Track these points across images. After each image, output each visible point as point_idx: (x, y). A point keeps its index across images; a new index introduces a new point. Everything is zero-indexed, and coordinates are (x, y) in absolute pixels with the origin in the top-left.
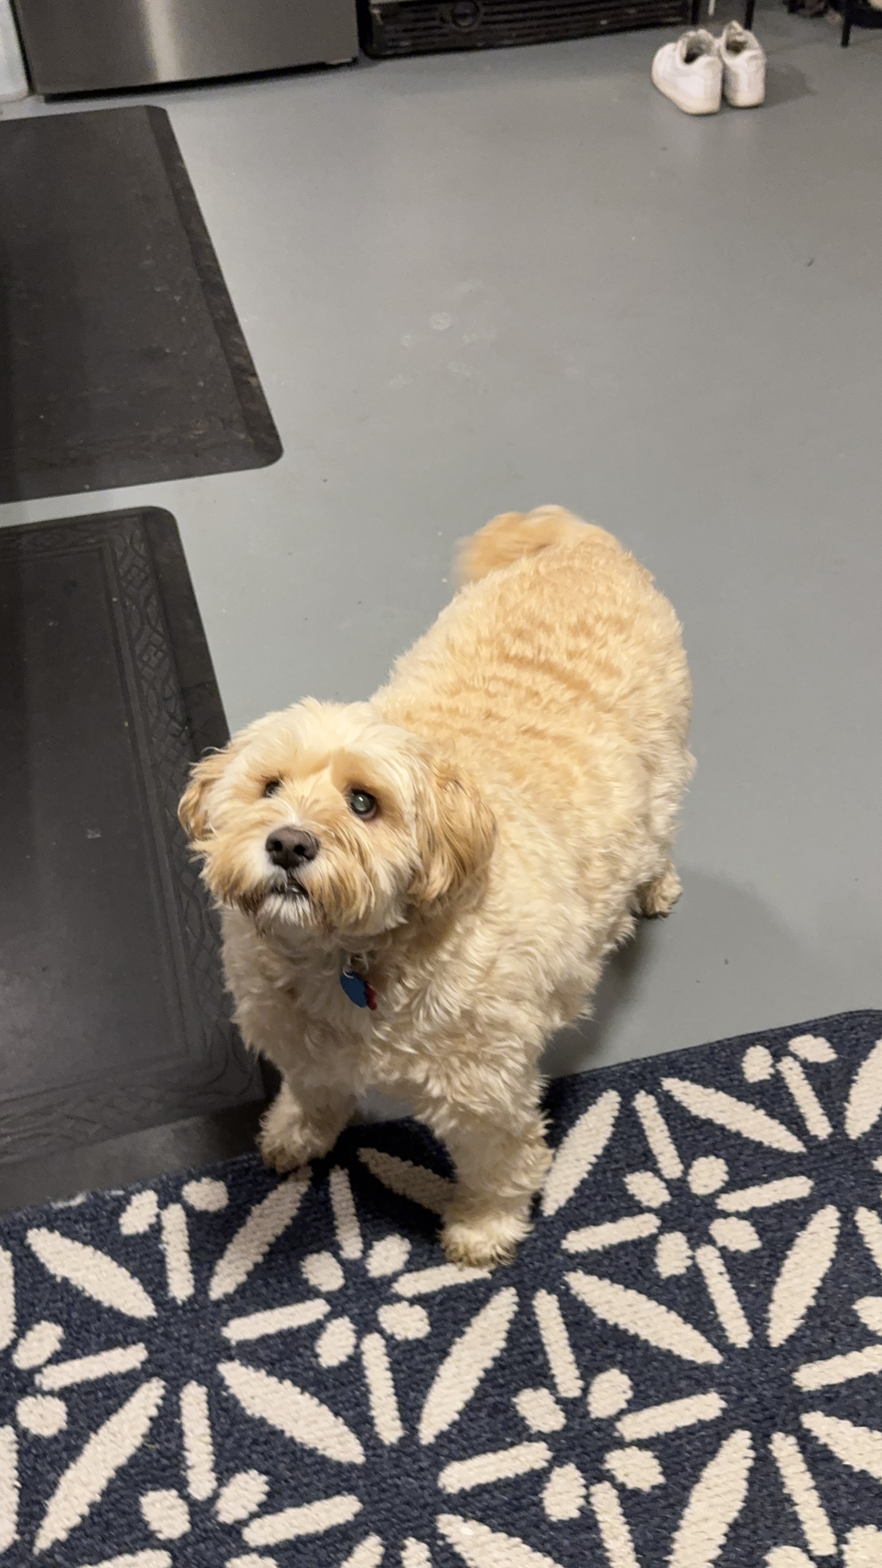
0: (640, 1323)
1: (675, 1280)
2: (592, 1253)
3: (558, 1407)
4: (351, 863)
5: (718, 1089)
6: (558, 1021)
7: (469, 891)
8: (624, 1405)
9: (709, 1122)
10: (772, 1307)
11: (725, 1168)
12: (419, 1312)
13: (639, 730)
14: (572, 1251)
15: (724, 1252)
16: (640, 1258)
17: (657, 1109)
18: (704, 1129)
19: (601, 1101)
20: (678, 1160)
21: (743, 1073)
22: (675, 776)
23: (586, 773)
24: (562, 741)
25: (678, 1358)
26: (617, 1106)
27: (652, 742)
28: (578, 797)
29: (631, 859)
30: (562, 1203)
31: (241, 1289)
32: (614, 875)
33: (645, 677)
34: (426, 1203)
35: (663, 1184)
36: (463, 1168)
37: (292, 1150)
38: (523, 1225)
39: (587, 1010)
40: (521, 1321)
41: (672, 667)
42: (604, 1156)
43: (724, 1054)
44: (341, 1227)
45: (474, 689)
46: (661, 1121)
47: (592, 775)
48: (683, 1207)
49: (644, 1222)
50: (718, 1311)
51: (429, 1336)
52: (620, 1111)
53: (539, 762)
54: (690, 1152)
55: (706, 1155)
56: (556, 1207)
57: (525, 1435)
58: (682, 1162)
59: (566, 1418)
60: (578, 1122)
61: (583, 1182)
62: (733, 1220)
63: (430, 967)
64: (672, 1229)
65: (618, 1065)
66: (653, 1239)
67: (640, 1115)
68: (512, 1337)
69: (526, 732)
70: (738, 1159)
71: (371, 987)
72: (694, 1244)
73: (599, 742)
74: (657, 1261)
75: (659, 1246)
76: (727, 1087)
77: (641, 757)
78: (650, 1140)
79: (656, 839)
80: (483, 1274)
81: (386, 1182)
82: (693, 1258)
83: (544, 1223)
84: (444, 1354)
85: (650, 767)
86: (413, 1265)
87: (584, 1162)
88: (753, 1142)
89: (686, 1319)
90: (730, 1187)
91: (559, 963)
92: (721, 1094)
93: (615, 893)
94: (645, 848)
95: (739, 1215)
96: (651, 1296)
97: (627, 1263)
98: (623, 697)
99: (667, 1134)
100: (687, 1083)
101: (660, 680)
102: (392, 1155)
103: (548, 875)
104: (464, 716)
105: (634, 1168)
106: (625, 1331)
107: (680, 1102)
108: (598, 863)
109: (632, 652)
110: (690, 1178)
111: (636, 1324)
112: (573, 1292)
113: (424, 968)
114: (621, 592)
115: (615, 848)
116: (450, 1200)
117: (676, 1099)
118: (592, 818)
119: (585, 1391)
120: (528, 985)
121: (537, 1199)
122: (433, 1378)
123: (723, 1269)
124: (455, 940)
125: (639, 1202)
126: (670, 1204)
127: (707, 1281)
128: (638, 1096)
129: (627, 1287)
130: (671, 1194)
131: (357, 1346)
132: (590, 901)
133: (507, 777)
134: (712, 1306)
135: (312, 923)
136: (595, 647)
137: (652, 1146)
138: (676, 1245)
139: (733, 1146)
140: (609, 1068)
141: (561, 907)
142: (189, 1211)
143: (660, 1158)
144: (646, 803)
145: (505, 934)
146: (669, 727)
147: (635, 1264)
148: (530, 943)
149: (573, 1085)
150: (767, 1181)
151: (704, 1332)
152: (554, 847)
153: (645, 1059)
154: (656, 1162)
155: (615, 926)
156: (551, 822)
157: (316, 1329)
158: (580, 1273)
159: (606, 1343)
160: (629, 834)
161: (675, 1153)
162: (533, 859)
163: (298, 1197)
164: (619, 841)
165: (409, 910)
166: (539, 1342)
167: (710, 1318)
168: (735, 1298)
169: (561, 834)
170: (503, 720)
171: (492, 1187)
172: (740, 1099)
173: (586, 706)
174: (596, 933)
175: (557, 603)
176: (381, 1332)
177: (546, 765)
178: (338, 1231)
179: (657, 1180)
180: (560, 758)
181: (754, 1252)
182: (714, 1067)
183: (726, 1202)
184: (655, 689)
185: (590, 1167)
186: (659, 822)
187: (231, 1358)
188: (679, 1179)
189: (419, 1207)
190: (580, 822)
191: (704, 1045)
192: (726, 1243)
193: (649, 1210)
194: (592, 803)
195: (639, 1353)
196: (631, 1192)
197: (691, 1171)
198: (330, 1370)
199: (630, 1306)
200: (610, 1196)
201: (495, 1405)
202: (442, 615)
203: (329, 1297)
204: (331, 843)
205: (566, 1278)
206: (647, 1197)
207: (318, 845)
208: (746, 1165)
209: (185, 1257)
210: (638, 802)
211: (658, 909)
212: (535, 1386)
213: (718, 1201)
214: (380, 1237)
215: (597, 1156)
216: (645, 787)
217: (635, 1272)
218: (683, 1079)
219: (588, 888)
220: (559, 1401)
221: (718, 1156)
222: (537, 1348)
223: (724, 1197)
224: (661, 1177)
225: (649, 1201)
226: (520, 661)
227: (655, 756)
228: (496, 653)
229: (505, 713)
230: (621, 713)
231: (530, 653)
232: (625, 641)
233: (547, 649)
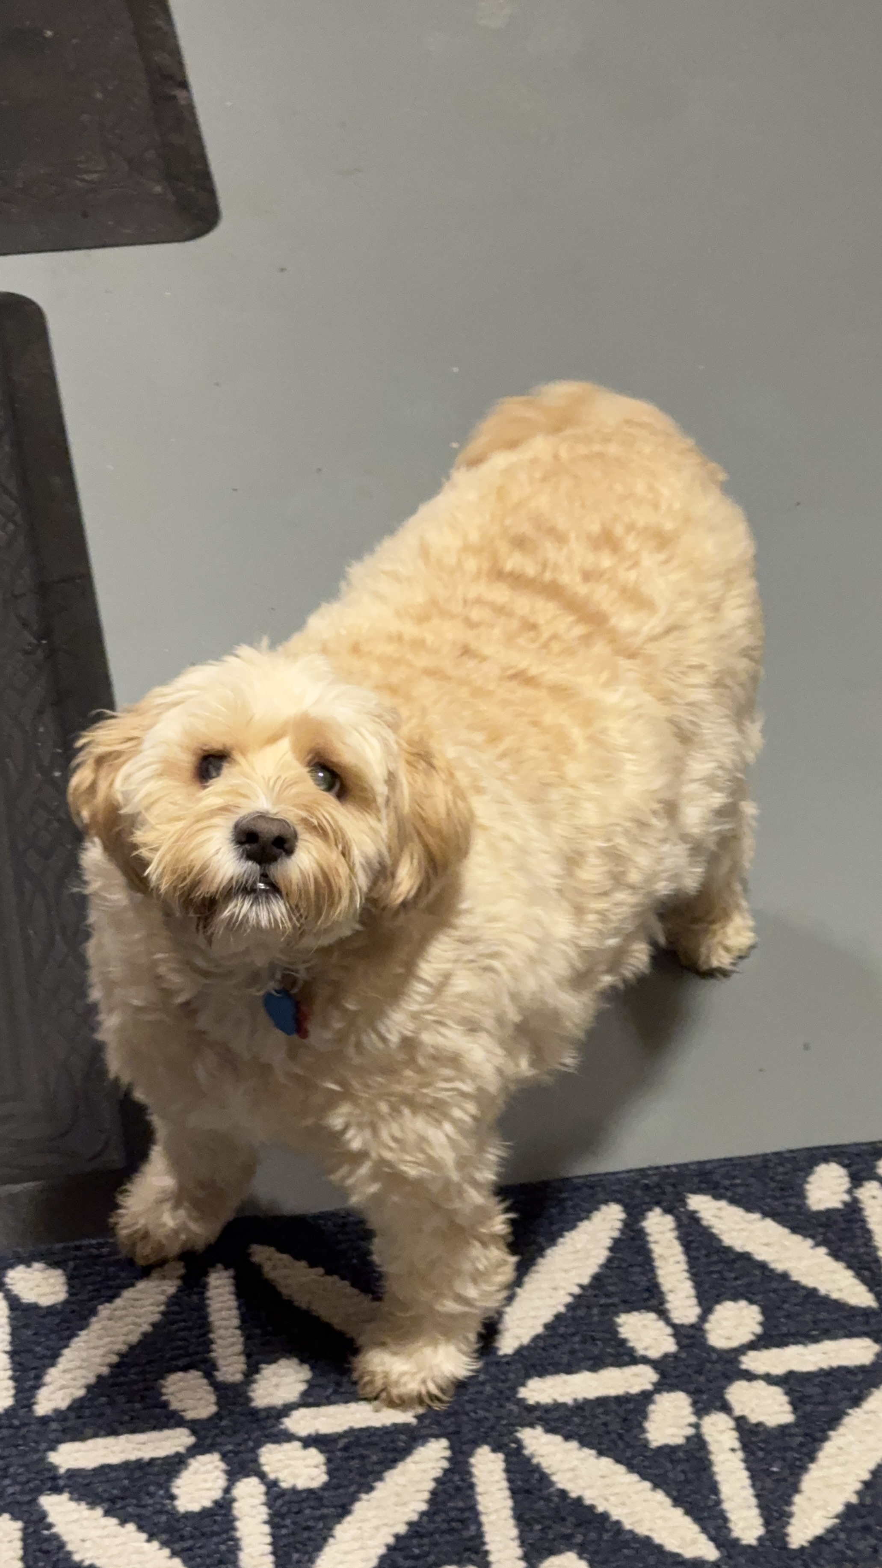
0: (613, 1499)
1: (667, 1451)
2: (558, 1406)
4: (335, 856)
5: (765, 1214)
9: (746, 1254)
10: (797, 1499)
11: (760, 1318)
12: (315, 1456)
13: (674, 685)
14: (531, 1402)
15: (741, 1424)
16: (625, 1420)
17: (675, 1235)
18: (738, 1265)
19: (596, 1217)
20: (694, 1301)
21: (805, 1197)
23: (591, 739)
24: (561, 692)
25: (659, 1548)
26: (619, 1225)
27: (689, 704)
28: (574, 769)
29: (643, 859)
30: (526, 1340)
31: (78, 1406)
34: (336, 1322)
35: (669, 1330)
37: (160, 1235)
38: (465, 1359)
40: (451, 1481)
42: (591, 1286)
43: (783, 1166)
44: (218, 1341)
45: (449, 615)
46: (678, 1249)
47: (597, 741)
48: (692, 1362)
49: (636, 1375)
50: (723, 1497)
51: (326, 1487)
52: (622, 1231)
53: (526, 719)
54: (714, 1293)
55: (735, 1298)
56: (517, 1344)
58: (700, 1304)
60: (560, 1237)
61: (558, 1317)
62: (761, 1385)
64: (672, 1388)
65: (628, 1171)
66: (646, 1398)
67: (650, 1239)
68: (435, 1498)
69: (513, 677)
70: (779, 1308)
72: (701, 1409)
73: (612, 698)
74: (647, 1424)
75: (652, 1407)
76: (779, 1213)
77: (672, 722)
78: (660, 1272)
79: (684, 837)
80: (405, 1417)
81: (284, 1289)
82: (697, 1426)
83: (498, 1363)
84: (344, 1511)
85: (684, 737)
86: (312, 1397)
87: (562, 1292)
88: (806, 1288)
89: (677, 1502)
90: (762, 1342)
91: (530, 985)
92: (770, 1218)
93: (618, 904)
94: (666, 848)
95: (770, 1379)
96: (632, 1468)
97: (605, 1424)
98: (653, 639)
99: (685, 1267)
100: (725, 1200)
102: (297, 1256)
103: (523, 869)
104: (431, 651)
105: (631, 1307)
106: (592, 1508)
107: (709, 1226)
108: (593, 860)
109: (673, 577)
110: (707, 1326)
111: (607, 1500)
112: (527, 1452)
114: (668, 494)
115: (621, 842)
117: (705, 1224)
118: (591, 799)
120: (487, 1010)
121: (490, 1326)
122: (325, 1539)
123: (737, 1445)
125: (633, 1349)
126: (675, 1356)
127: (712, 1457)
128: (650, 1215)
129: (601, 1453)
130: (678, 1343)
131: (227, 1491)
132: (579, 911)
133: (479, 737)
134: (714, 1489)
136: (621, 569)
137: (661, 1280)
138: (676, 1407)
139: (775, 1292)
140: (614, 1173)
141: (538, 911)
142: (14, 1302)
143: (670, 1297)
144: (674, 786)
145: (464, 941)
147: (616, 1426)
148: (495, 955)
149: (561, 1191)
150: (815, 1340)
151: (698, 1520)
152: (535, 833)
154: (662, 1301)
155: (618, 950)
156: (531, 800)
157: (174, 1464)
158: (539, 1430)
159: (563, 1519)
160: (644, 826)
161: (692, 1292)
162: (506, 846)
163: (163, 1299)
164: (626, 832)
166: (473, 1509)
167: (710, 1503)
168: (748, 1482)
169: (546, 817)
170: (484, 659)
171: (426, 1297)
172: (794, 1230)
173: (599, 647)
175: (577, 503)
176: (263, 1477)
177: (535, 723)
178: (214, 1346)
179: (661, 1324)
180: (556, 715)
181: (783, 1428)
182: (767, 1181)
183: (754, 1361)
184: (703, 631)
185: (569, 1299)
186: (692, 815)
187: (58, 1490)
188: (692, 1326)
189: (324, 1325)
190: (573, 803)
191: (756, 1156)
192: (746, 1413)
193: (645, 1360)
194: (592, 779)
195: (606, 1536)
196: (623, 1336)
197: (712, 1318)
198: (188, 1516)
199: (603, 1477)
200: (593, 1339)
203: (195, 1427)
204: (311, 833)
205: (519, 1435)
206: (644, 1345)
207: (296, 835)
208: (789, 1316)
210: (658, 782)
212: (461, 1562)
213: (743, 1359)
214: (271, 1359)
215: (581, 1286)
216: (674, 764)
217: (614, 1436)
218: (719, 1193)
219: (580, 892)
221: (751, 1302)
222: (470, 1516)
223: (752, 1354)
224: (668, 1321)
225: (646, 1349)
226: (517, 581)
227: (692, 723)
228: (486, 566)
229: (487, 650)
230: (650, 660)
231: (531, 570)
232: (666, 562)
233: (556, 567)
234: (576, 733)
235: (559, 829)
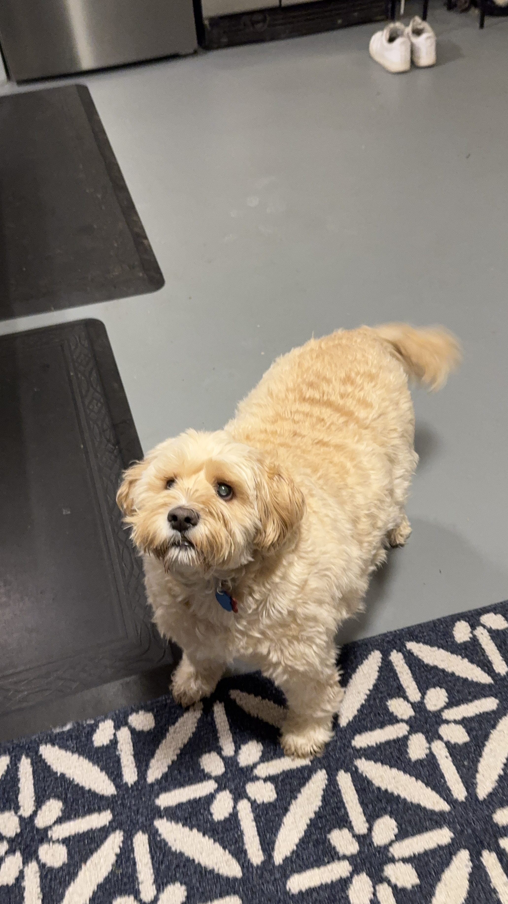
0: (400, 788)
1: (420, 762)
2: (369, 747)
3: (354, 840)
4: (219, 526)
5: (439, 647)
6: (345, 615)
7: (290, 540)
8: (393, 838)
9: (435, 668)
10: (478, 776)
11: (446, 694)
12: (270, 786)
13: (385, 439)
14: (358, 747)
15: (448, 744)
16: (399, 750)
17: (404, 661)
18: (432, 672)
19: (370, 657)
20: (418, 690)
21: (454, 637)
22: (407, 465)
23: (355, 466)
24: (339, 447)
25: (425, 808)
26: (380, 660)
27: (392, 446)
28: (351, 480)
29: (383, 516)
30: (351, 719)
31: (165, 776)
32: (374, 526)
33: (387, 407)
34: (271, 721)
35: (410, 705)
36: (291, 702)
37: (191, 693)
38: (328, 733)
39: (361, 607)
40: (330, 789)
41: (402, 401)
42: (374, 689)
43: (441, 626)
44: (221, 737)
45: (286, 419)
46: (406, 667)
47: (358, 467)
48: (423, 719)
49: (400, 728)
50: (447, 780)
51: (276, 800)
52: (382, 663)
53: (327, 461)
54: (425, 686)
55: (434, 687)
56: (347, 721)
57: (335, 857)
58: (420, 691)
59: (360, 846)
60: (357, 670)
61: (362, 706)
62: (452, 725)
63: (268, 586)
64: (416, 732)
65: (379, 635)
66: (406, 738)
67: (394, 664)
68: (324, 799)
69: (317, 443)
70: (453, 689)
71: (234, 599)
72: (430, 740)
73: (361, 447)
74: (408, 751)
75: (409, 742)
76: (445, 646)
77: (386, 454)
78: (401, 679)
79: (397, 503)
80: (306, 762)
81: (246, 709)
82: (430, 748)
83: (341, 731)
84: (286, 810)
85: (392, 460)
86: (265, 758)
87: (362, 694)
88: (462, 678)
89: (427, 785)
90: (450, 705)
91: (345, 581)
92: (441, 650)
93: (374, 536)
94: (391, 509)
95: (456, 722)
96: (405, 772)
97: (391, 753)
98: (374, 420)
99: (410, 675)
100: (421, 644)
101: (396, 409)
102: (249, 693)
103: (335, 528)
104: (281, 435)
105: (392, 696)
106: (392, 794)
107: (417, 656)
108: (364, 519)
109: (378, 393)
110: (425, 701)
111: (398, 789)
112: (360, 771)
113: (265, 587)
114: (371, 358)
115: (374, 510)
116: (285, 719)
117: (415, 654)
118: (359, 493)
119: (370, 829)
120: (327, 594)
121: (336, 717)
122: (280, 825)
123: (448, 754)
124: (282, 569)
125: (396, 716)
126: (415, 717)
127: (439, 762)
128: (392, 654)
129: (391, 767)
130: (415, 711)
131: (235, 807)
132: (360, 543)
133: (309, 471)
134: (442, 776)
135: (197, 563)
136: (356, 391)
137: (402, 682)
138: (419, 741)
139: (450, 681)
140: (374, 637)
141: (344, 547)
142: (133, 731)
143: (407, 690)
144: (391, 482)
145: (312, 565)
146: (402, 436)
147: (396, 754)
148: (327, 569)
149: (354, 648)
150: (471, 701)
151: (438, 792)
152: (338, 511)
153: (395, 631)
154: (404, 692)
155: (375, 555)
156: (335, 496)
157: (210, 798)
158: (363, 759)
159: (381, 801)
160: (382, 501)
161: (416, 686)
162: (326, 519)
163: (196, 720)
164: (375, 505)
165: (255, 553)
166: (342, 802)
167: (442, 784)
168: (455, 771)
169: (342, 503)
170: (304, 436)
171: (309, 712)
172: (452, 653)
173: (352, 426)
174: (365, 561)
175: (333, 366)
176: (249, 799)
177: (331, 462)
178: (220, 740)
179: (406, 702)
180: (338, 458)
181: (466, 744)
182: (437, 634)
183: (448, 715)
184: (393, 414)
185: (366, 697)
186: (399, 493)
187: (161, 817)
188: (419, 702)
189: (267, 724)
190: (352, 496)
191: (430, 622)
192: (449, 739)
193: (402, 721)
194: (359, 484)
195: (401, 806)
196: (391, 711)
197: (426, 697)
198: (219, 822)
199: (394, 778)
200: (379, 714)
201: (317, 840)
202: (265, 376)
203: (217, 779)
204: (207, 515)
205: (355, 763)
206: (401, 713)
207: (198, 517)
208: (458, 692)
209: (132, 758)
210: (386, 482)
211: (398, 542)
212: (340, 828)
213: (443, 714)
214: (245, 742)
215: (369, 690)
216: (390, 473)
217: (396, 758)
218: (418, 642)
219: (359, 535)
220: (354, 836)
221: (441, 687)
222: (341, 804)
223: (446, 711)
224: (408, 701)
225: (402, 715)
226: (312, 401)
227: (394, 454)
228: (297, 396)
229: (304, 432)
230: (374, 429)
231: (317, 396)
232: (374, 386)
233: (328, 393)
234: (349, 465)
235: (348, 508)
